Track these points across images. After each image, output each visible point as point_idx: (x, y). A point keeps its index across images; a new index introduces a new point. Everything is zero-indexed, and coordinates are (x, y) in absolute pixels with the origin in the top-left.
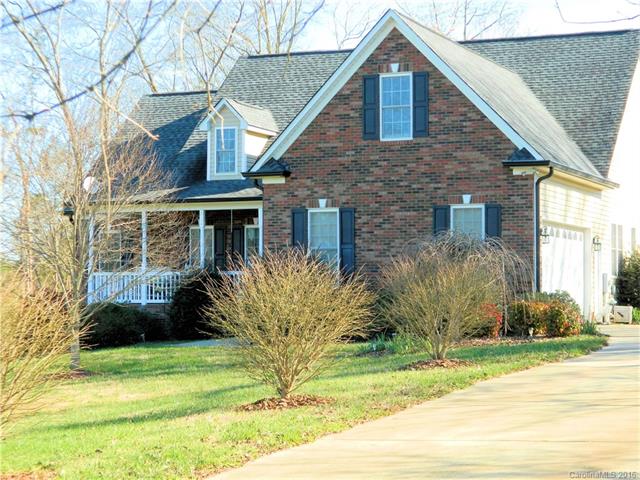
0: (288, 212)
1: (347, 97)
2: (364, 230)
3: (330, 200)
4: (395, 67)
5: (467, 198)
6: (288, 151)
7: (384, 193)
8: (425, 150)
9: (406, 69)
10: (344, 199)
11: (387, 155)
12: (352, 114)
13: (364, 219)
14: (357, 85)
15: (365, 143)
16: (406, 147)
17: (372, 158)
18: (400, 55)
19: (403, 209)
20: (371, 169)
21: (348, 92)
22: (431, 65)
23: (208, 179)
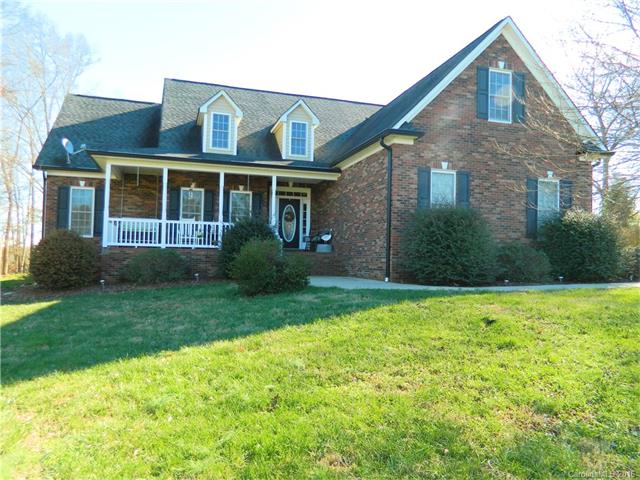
0: (415, 170)
1: (465, 81)
2: (476, 191)
3: (450, 164)
4: (501, 64)
5: (550, 173)
6: (416, 118)
7: (491, 163)
8: (522, 133)
9: (510, 68)
10: (461, 164)
11: (495, 133)
12: (469, 96)
13: (477, 182)
14: (473, 73)
15: (478, 120)
16: (508, 128)
17: (484, 133)
18: (504, 56)
19: (505, 177)
20: (483, 143)
21: (465, 77)
22: (527, 69)
23: (204, 151)
